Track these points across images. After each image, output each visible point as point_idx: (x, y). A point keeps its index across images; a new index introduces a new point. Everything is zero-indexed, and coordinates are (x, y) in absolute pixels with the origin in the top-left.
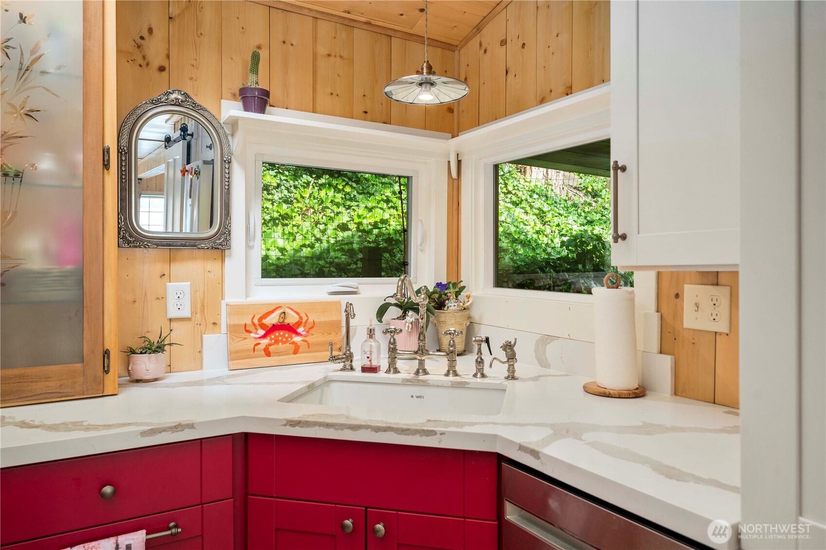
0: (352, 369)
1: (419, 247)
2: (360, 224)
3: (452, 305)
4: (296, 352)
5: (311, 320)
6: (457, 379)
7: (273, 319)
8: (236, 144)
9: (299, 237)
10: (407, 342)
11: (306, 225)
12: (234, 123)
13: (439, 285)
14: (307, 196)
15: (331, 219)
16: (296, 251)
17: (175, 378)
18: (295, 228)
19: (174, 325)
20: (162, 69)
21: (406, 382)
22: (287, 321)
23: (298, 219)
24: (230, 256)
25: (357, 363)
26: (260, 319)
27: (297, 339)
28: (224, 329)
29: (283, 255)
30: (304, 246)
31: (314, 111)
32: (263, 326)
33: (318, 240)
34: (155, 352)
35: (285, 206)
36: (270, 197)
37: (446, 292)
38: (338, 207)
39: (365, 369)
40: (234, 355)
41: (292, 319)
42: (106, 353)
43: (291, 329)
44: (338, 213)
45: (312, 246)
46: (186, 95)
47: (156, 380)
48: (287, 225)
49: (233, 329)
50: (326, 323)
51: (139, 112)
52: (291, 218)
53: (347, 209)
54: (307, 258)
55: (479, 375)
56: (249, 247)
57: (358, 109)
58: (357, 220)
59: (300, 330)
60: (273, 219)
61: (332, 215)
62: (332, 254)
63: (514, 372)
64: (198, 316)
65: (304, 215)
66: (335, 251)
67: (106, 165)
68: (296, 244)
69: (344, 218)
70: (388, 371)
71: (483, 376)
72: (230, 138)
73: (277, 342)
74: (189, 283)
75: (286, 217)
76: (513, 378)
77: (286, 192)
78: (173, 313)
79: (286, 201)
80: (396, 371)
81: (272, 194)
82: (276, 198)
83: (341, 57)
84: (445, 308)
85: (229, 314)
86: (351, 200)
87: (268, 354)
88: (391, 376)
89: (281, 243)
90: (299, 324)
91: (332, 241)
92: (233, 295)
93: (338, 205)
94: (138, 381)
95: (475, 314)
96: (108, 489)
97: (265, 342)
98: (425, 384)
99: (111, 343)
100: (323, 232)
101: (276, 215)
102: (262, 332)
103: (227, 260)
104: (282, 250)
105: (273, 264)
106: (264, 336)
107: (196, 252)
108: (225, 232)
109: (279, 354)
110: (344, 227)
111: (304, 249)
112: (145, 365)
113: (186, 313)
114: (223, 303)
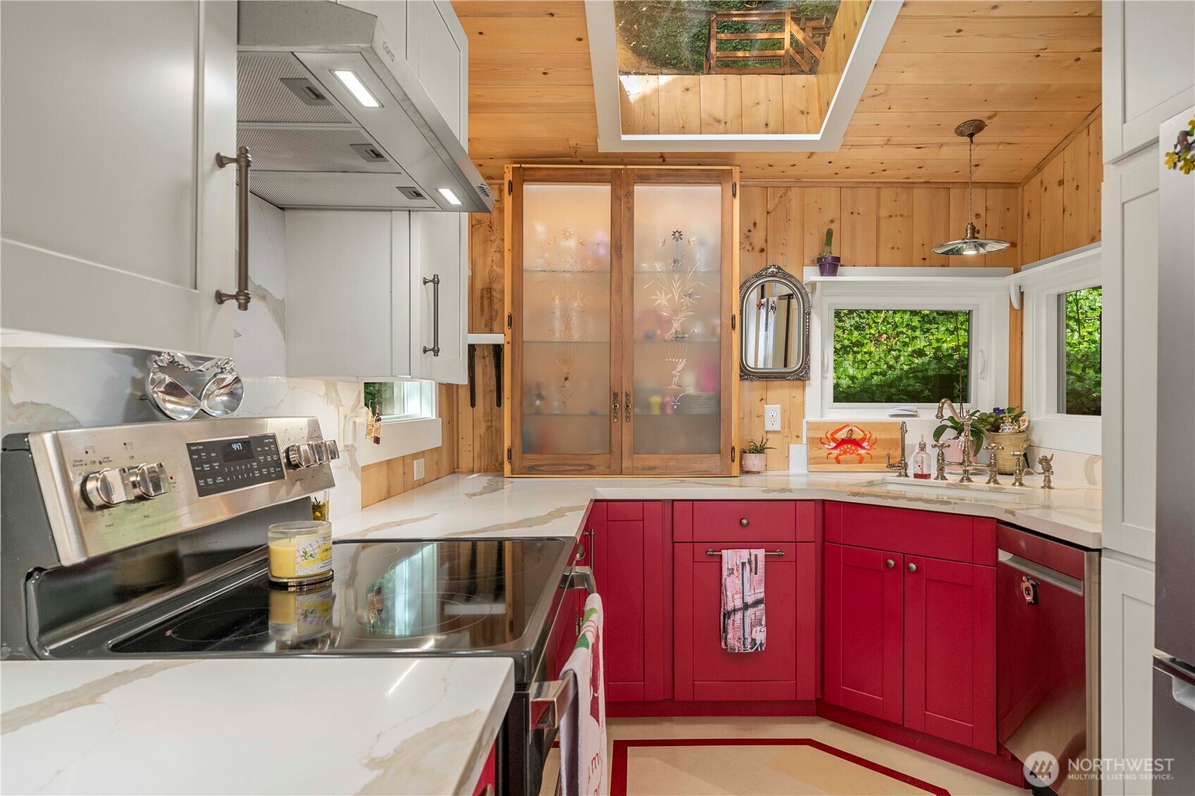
0: (906, 475)
1: (979, 375)
2: (939, 349)
3: (1007, 428)
4: (861, 462)
5: (873, 437)
6: (997, 486)
7: (842, 435)
8: (815, 299)
9: (870, 365)
10: (954, 454)
11: (878, 352)
12: (813, 284)
13: (996, 410)
14: (880, 321)
15: (905, 344)
16: (867, 379)
17: (770, 473)
18: (867, 356)
19: (769, 436)
20: (762, 250)
21: (950, 486)
22: (854, 437)
23: (870, 347)
24: (809, 385)
25: (911, 472)
26: (832, 434)
27: (862, 452)
28: (804, 440)
29: (853, 383)
30: (876, 373)
31: (877, 265)
32: (834, 440)
33: (890, 367)
34: (759, 452)
35: (856, 333)
36: (840, 324)
37: (1001, 416)
38: (914, 331)
39: (916, 476)
40: (812, 461)
41: (858, 435)
42: (733, 449)
43: (857, 443)
44: (914, 338)
45: (883, 374)
46: (779, 268)
47: (759, 472)
48: (858, 352)
49: (811, 441)
50: (886, 440)
51: (748, 284)
52: (863, 345)
53: (925, 333)
54: (877, 385)
55: (1017, 484)
56: (823, 378)
57: (917, 257)
58: (935, 345)
59: (865, 444)
60: (844, 347)
61: (907, 340)
62: (905, 381)
63: (1049, 481)
64: (786, 430)
65: (877, 342)
66: (908, 378)
67: (733, 327)
68: (865, 373)
69: (920, 344)
70: (937, 478)
71: (1021, 484)
72: (810, 295)
73: (845, 453)
74: (779, 406)
75: (859, 344)
76: (1049, 487)
77: (857, 319)
78: (769, 427)
79: (858, 327)
80: (944, 478)
81: (843, 321)
82: (847, 325)
83: (901, 216)
84: (1000, 431)
85: (808, 429)
86: (930, 322)
87: (838, 462)
88: (940, 481)
89: (851, 371)
90: (864, 439)
91: (906, 368)
92: (812, 415)
93: (914, 329)
94: (747, 472)
95: (1035, 437)
96: (745, 521)
97: (837, 452)
98: (967, 488)
99: (735, 443)
100: (897, 358)
101: (846, 343)
102: (833, 445)
103: (807, 389)
104: (853, 378)
105: (843, 392)
106: (835, 448)
107: (785, 383)
108: (806, 366)
109: (846, 462)
110: (920, 353)
111: (875, 377)
112: (753, 461)
113: (777, 427)
114: (804, 421)
